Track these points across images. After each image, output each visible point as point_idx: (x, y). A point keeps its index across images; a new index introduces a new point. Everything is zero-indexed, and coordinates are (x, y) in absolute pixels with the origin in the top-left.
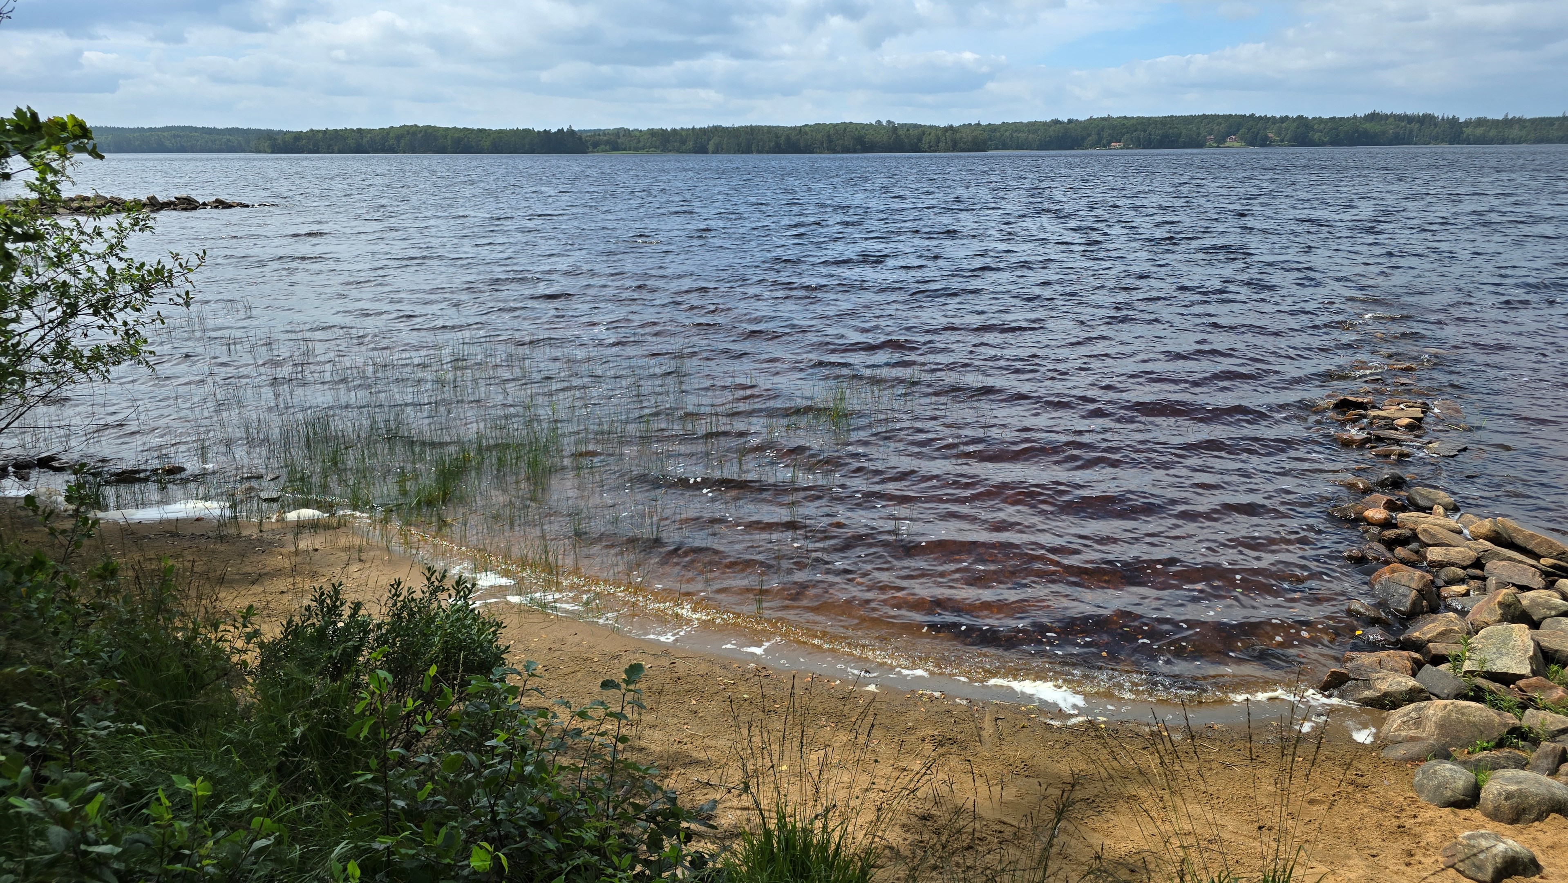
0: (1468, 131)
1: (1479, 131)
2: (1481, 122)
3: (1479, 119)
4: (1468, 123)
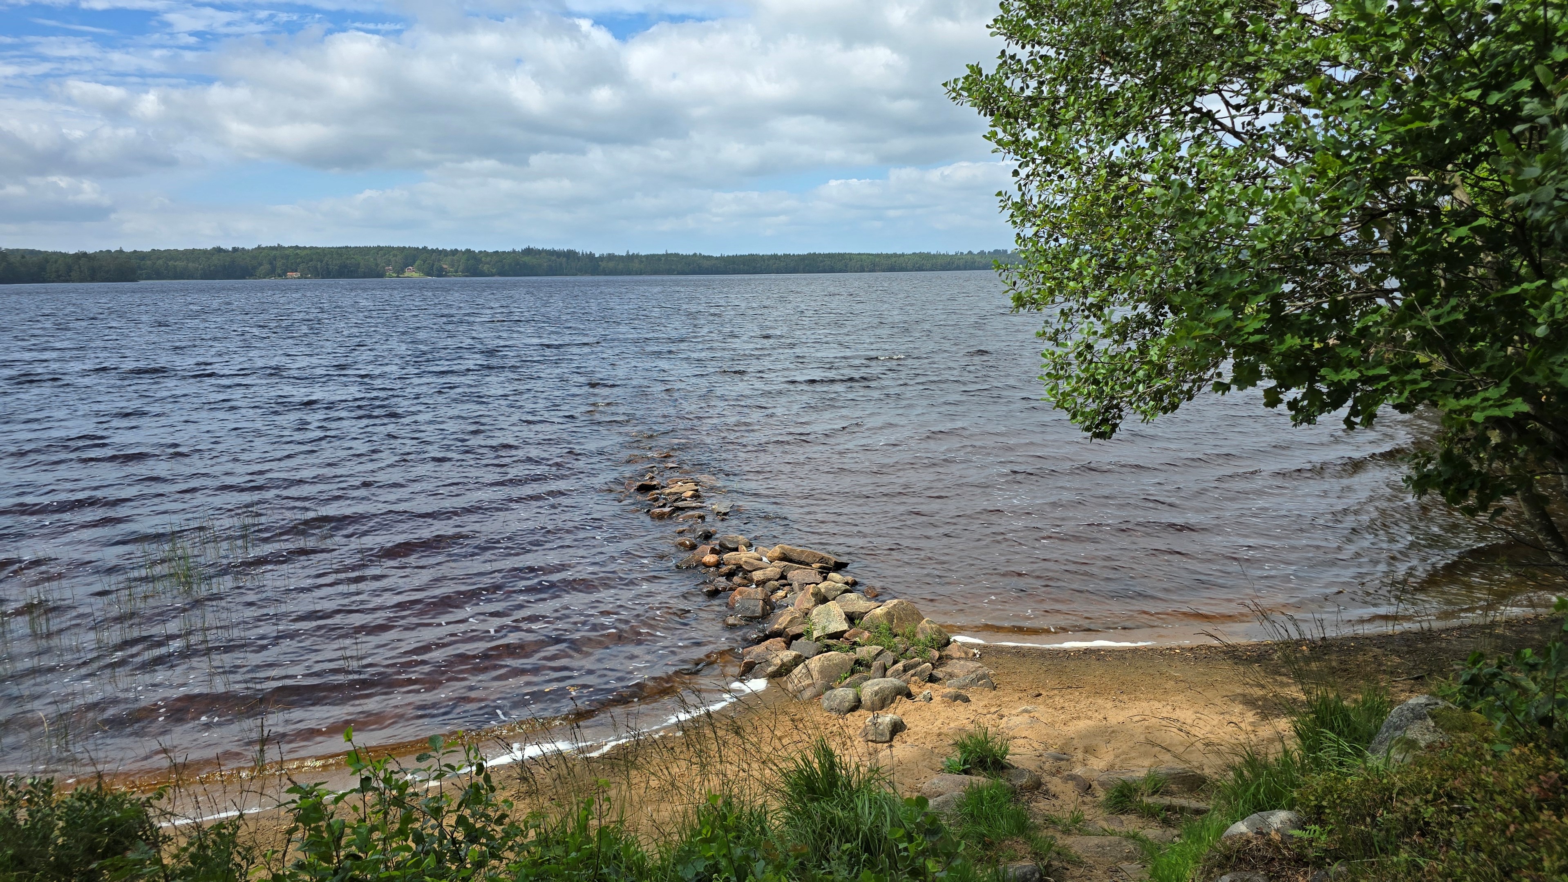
0: (603, 264)
1: (611, 265)
2: (611, 257)
3: (609, 254)
4: (602, 258)
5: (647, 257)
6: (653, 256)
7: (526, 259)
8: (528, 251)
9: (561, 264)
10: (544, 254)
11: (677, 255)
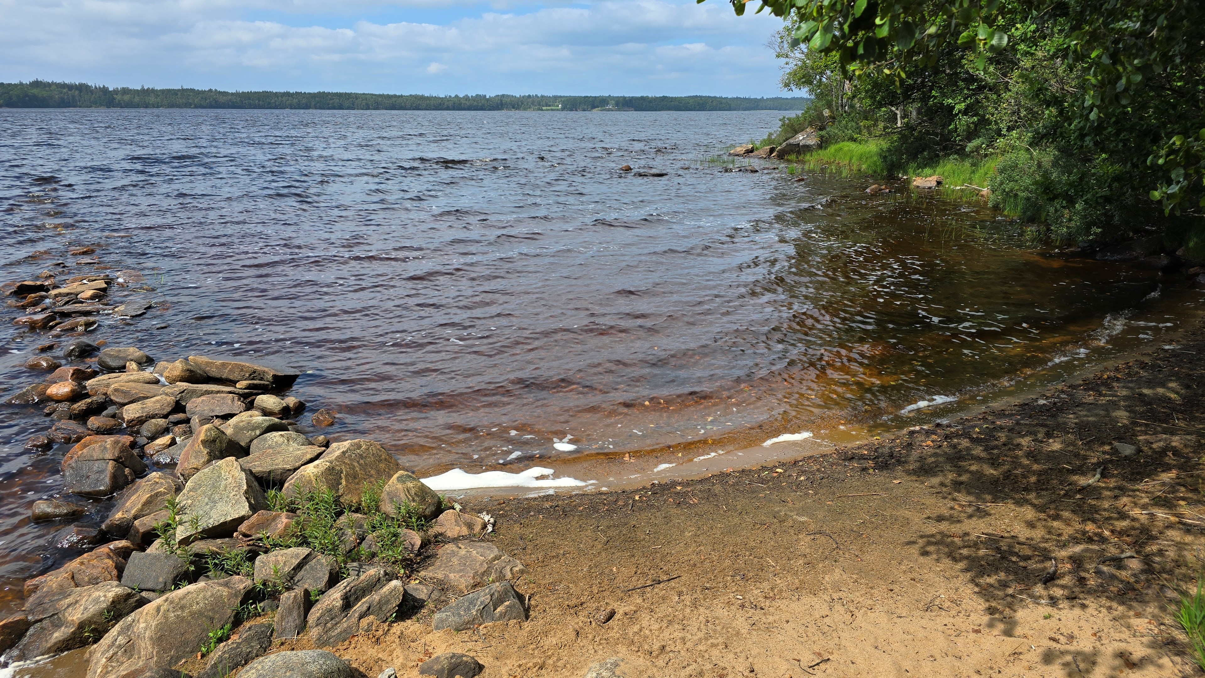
0: (118, 97)
1: (127, 98)
3: (123, 88)
4: (116, 91)
5: (163, 91)
6: (169, 91)
7: (35, 91)
8: (36, 84)
9: (73, 97)
10: (53, 87)
11: (192, 90)
